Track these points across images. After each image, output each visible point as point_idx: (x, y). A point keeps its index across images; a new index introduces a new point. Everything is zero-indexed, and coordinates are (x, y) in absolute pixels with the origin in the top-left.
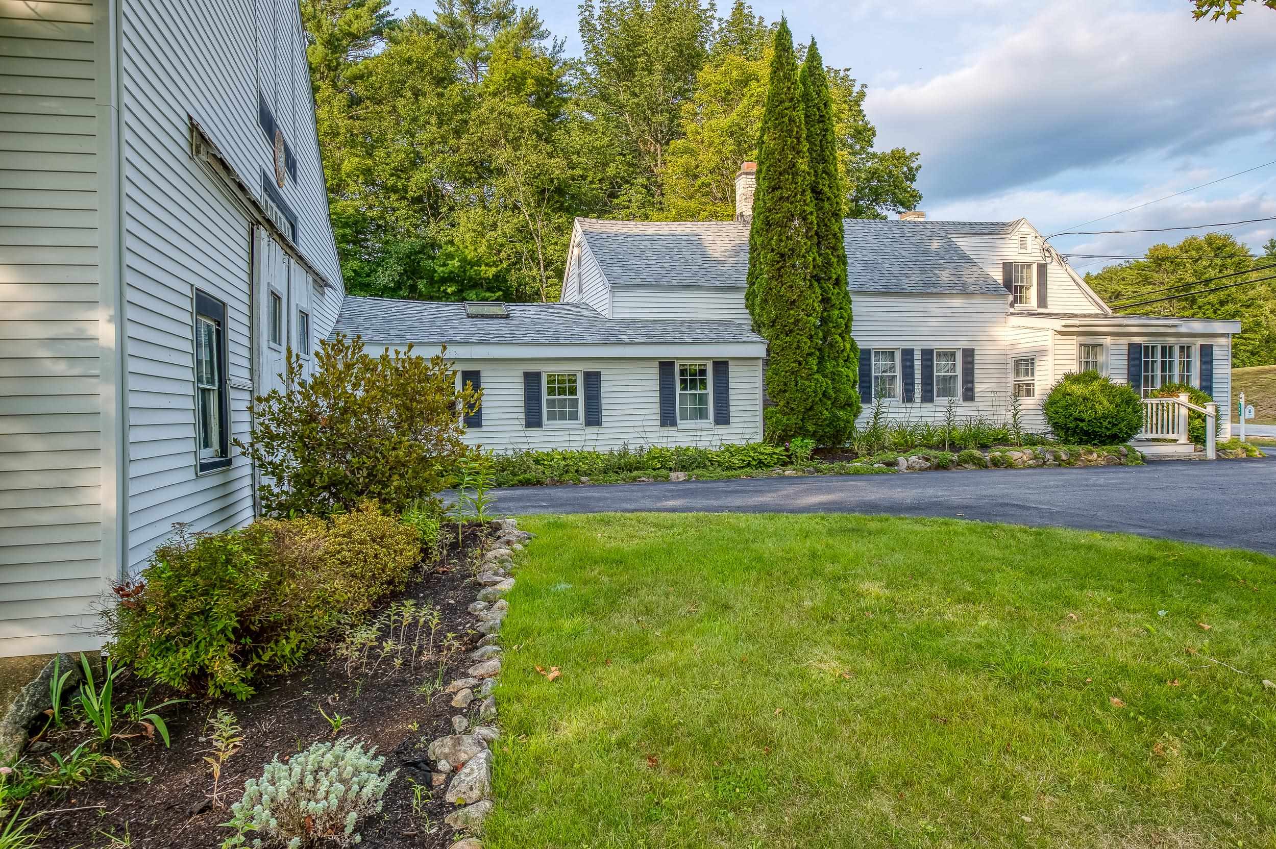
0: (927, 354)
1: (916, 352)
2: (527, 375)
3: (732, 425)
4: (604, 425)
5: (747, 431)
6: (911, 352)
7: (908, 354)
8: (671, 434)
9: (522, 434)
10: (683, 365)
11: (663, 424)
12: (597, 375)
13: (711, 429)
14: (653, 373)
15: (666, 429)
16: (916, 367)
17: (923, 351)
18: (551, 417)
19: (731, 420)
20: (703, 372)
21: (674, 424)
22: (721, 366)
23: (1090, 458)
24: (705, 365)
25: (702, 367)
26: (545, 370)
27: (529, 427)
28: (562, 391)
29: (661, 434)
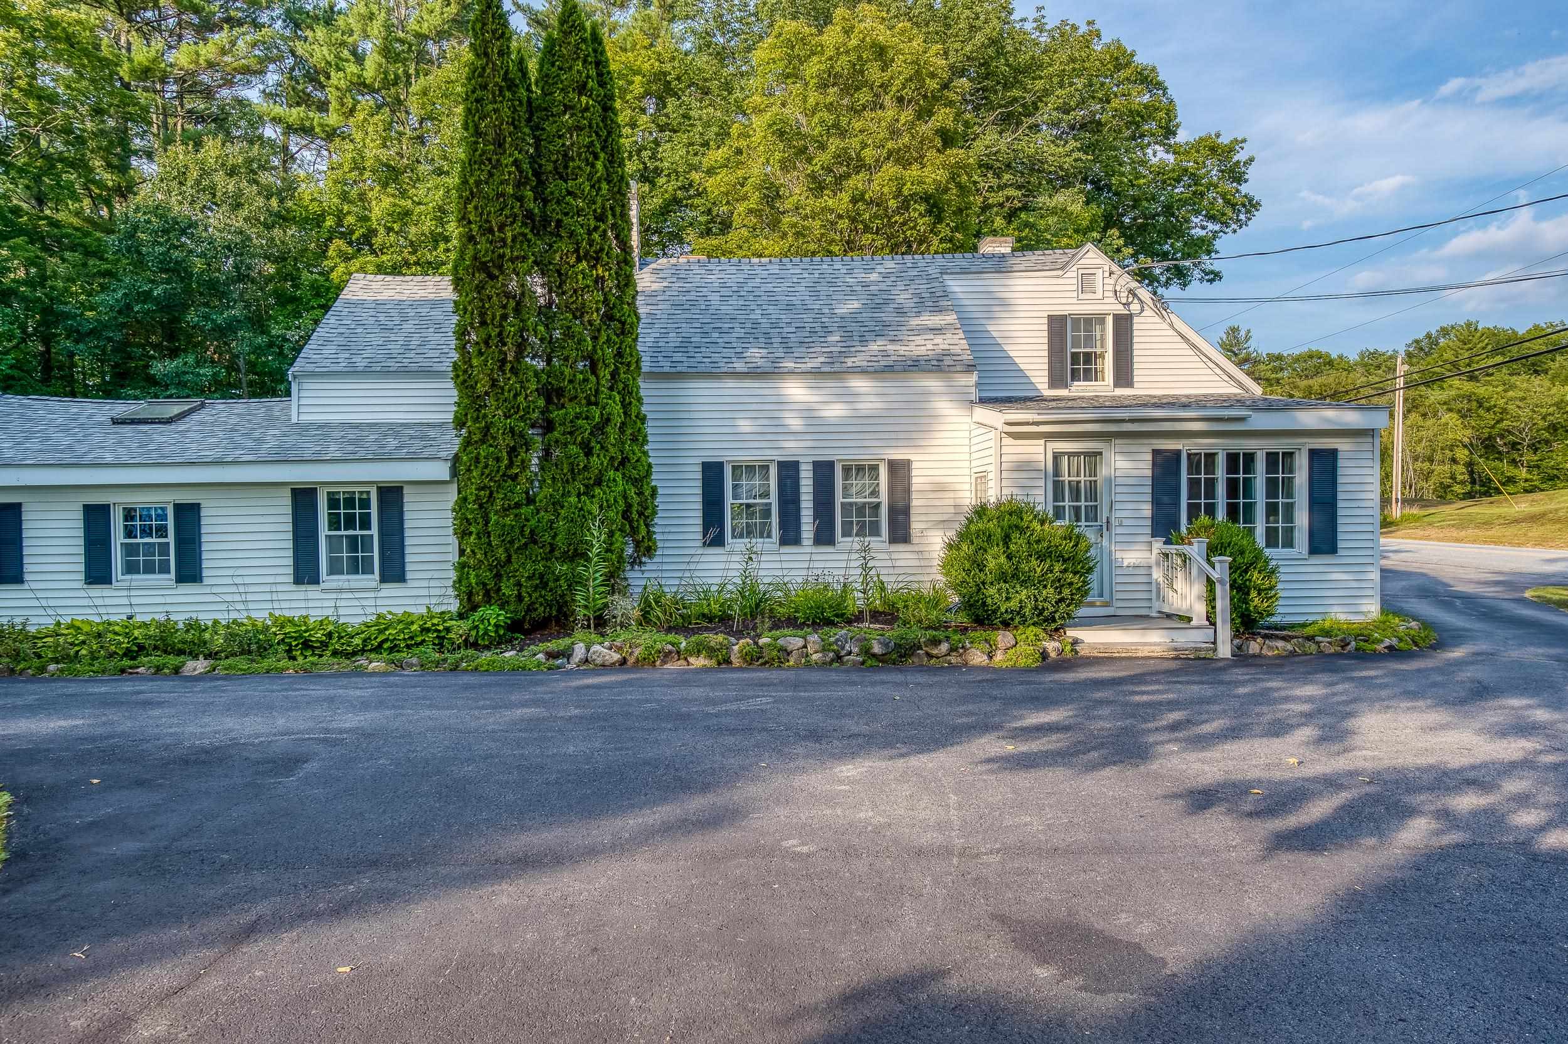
0: (824, 471)
1: (803, 467)
2: (88, 509)
3: (410, 584)
4: (206, 581)
5: (433, 592)
6: (795, 465)
7: (789, 470)
8: (311, 595)
9: (83, 594)
10: (333, 493)
11: (298, 581)
12: (195, 508)
13: (375, 589)
14: (284, 505)
15: (303, 588)
16: (803, 490)
17: (817, 465)
18: (131, 568)
19: (409, 576)
20: (365, 503)
21: (315, 580)
22: (391, 495)
23: (935, 652)
24: (368, 493)
25: (365, 496)
26: (118, 501)
27: (90, 583)
28: (146, 532)
29: (295, 596)
